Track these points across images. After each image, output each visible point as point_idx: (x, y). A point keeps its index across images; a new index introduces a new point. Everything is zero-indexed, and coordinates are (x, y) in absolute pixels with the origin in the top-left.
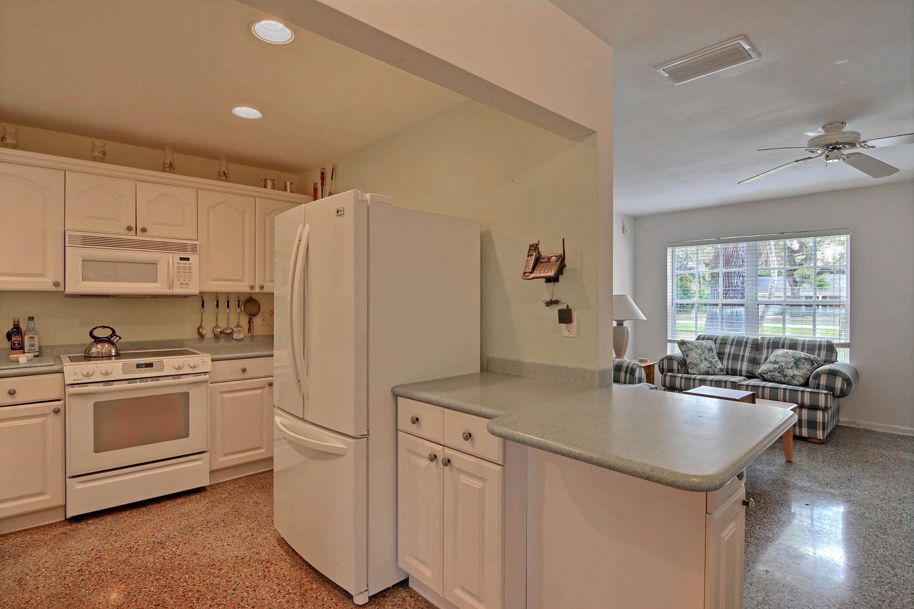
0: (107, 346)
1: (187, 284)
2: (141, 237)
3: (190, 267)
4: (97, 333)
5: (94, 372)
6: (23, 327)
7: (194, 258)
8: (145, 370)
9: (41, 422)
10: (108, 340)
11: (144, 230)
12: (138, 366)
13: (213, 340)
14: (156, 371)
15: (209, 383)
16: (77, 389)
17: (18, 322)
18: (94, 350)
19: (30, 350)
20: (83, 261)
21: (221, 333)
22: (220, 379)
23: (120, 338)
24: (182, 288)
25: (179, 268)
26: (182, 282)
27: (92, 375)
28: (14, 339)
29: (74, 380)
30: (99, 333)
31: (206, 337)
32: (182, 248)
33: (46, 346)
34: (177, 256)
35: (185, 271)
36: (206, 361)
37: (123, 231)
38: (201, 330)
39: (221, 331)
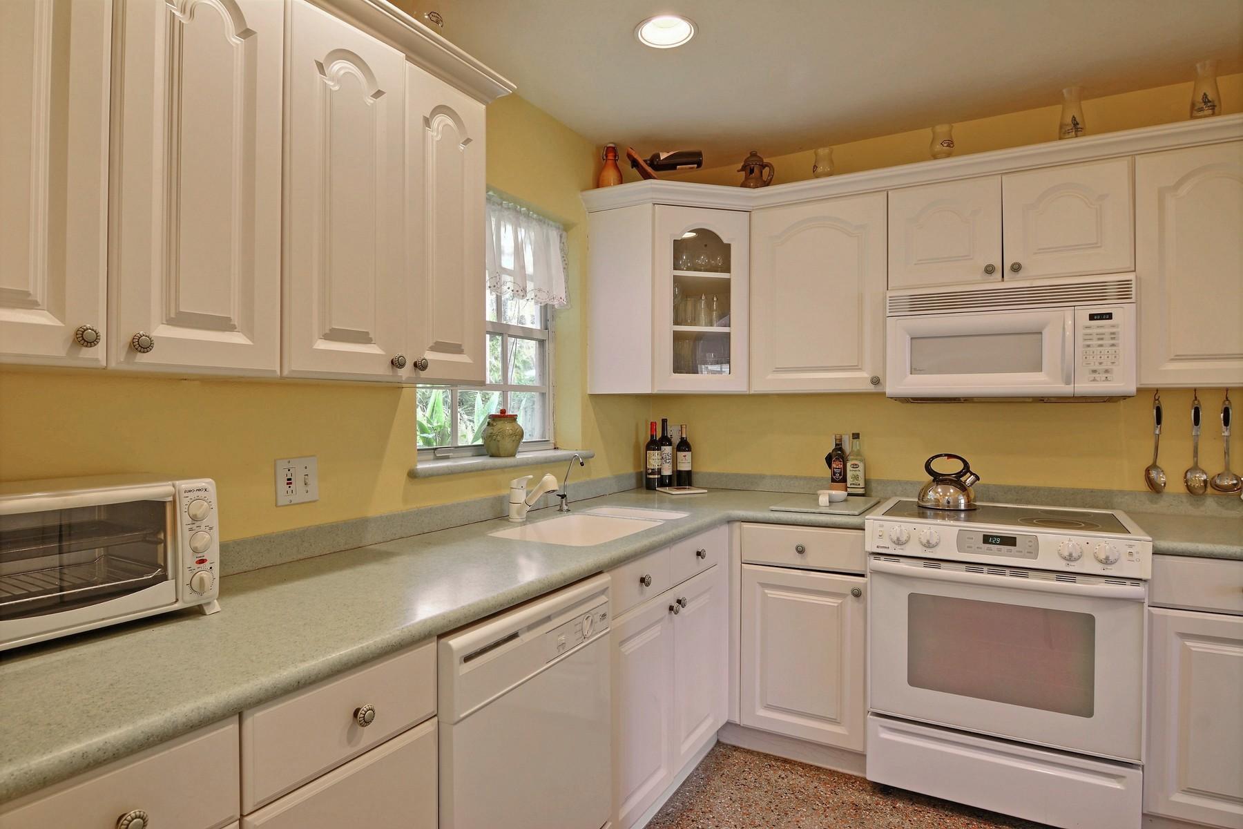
0: (952, 491)
1: (1107, 371)
2: (1011, 283)
3: (1113, 333)
4: (937, 466)
5: (909, 538)
6: (847, 447)
7: (1123, 314)
8: (1000, 550)
9: (836, 605)
10: (956, 481)
11: (1016, 268)
12: (987, 539)
13: (1185, 500)
14: (1021, 555)
15: (1146, 605)
16: (883, 564)
17: (841, 440)
18: (931, 495)
19: (854, 484)
20: (912, 339)
21: (1206, 486)
22: (1178, 602)
23: (978, 478)
24: (1094, 380)
25: (1088, 337)
26: (1095, 368)
27: (907, 542)
28: (834, 465)
29: (878, 547)
30: (940, 466)
31: (1167, 489)
32: (1096, 292)
33: (877, 480)
34: (1083, 312)
35: (1100, 342)
36: (1137, 553)
37: (979, 275)
38: (1153, 474)
39: (1205, 481)
